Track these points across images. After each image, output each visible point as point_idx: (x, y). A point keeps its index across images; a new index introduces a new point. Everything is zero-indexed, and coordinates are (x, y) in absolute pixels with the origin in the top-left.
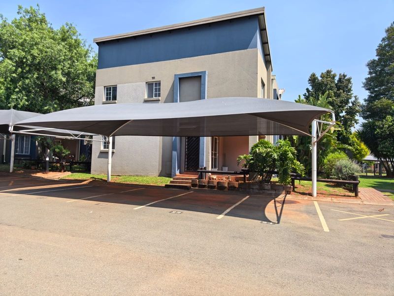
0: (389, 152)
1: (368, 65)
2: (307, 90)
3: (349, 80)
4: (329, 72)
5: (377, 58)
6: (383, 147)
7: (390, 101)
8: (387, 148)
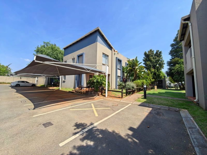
0: (178, 79)
1: (171, 46)
2: (144, 57)
3: (160, 53)
4: (151, 50)
5: (174, 42)
6: (175, 78)
7: (179, 59)
8: (177, 78)
